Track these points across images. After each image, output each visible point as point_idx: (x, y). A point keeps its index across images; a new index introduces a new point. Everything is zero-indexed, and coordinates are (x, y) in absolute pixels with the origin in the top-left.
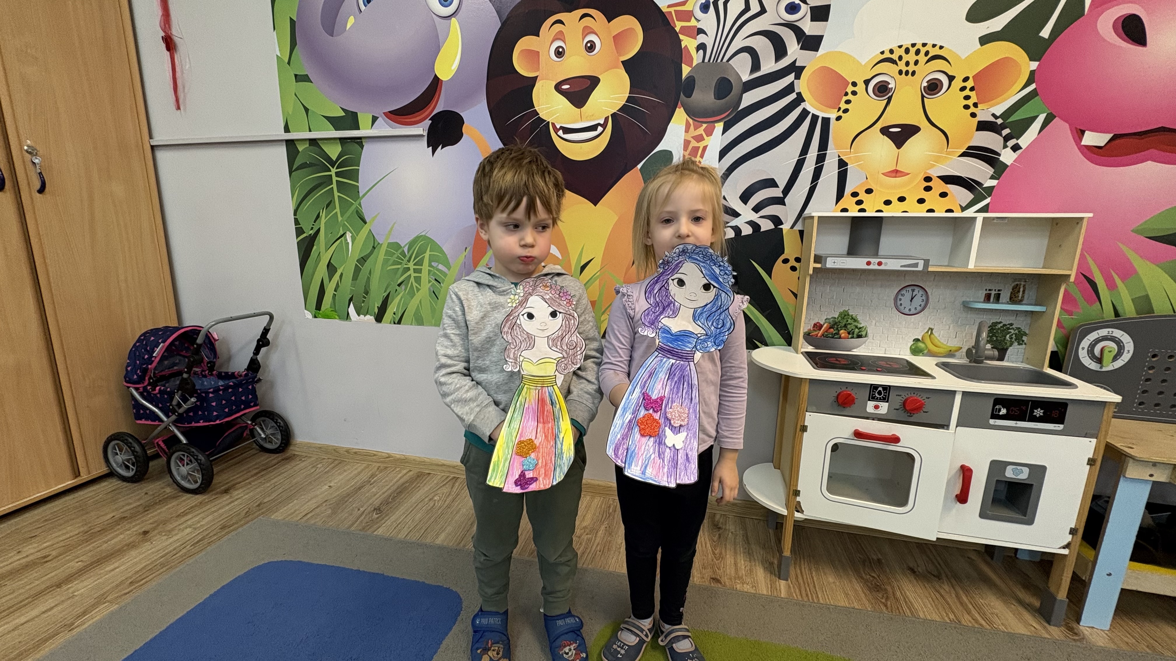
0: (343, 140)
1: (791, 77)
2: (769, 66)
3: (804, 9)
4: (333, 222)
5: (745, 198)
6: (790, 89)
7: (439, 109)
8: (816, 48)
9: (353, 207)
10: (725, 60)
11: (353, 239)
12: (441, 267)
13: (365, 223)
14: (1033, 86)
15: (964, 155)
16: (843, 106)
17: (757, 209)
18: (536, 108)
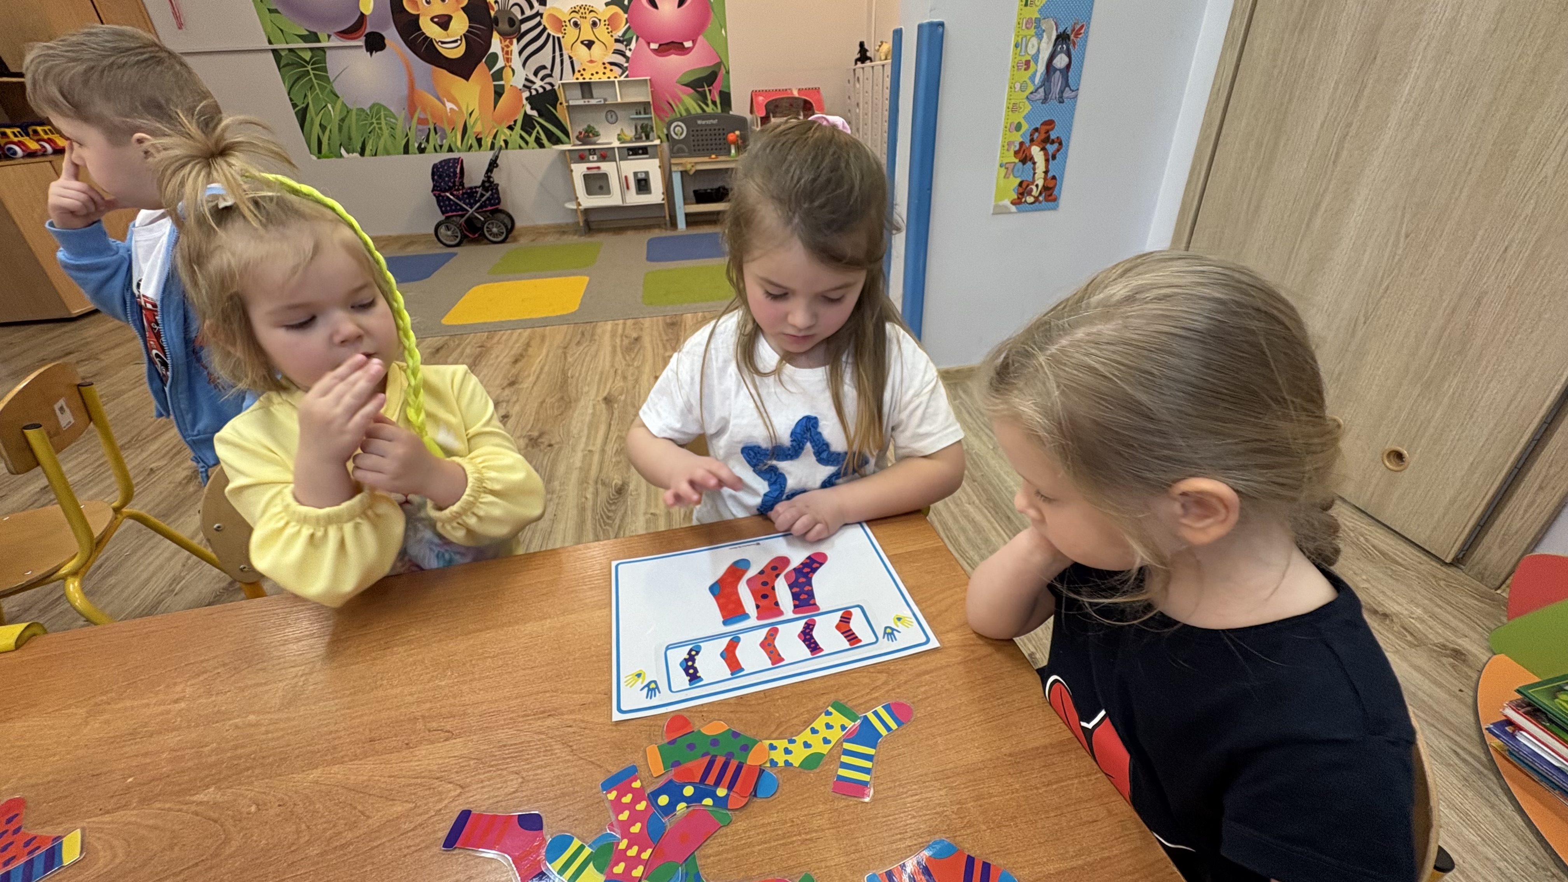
0: (311, 49)
1: (538, 19)
2: (528, 13)
4: (316, 99)
5: (536, 74)
6: (539, 24)
7: (368, 30)
8: (545, 5)
9: (328, 89)
11: (333, 108)
12: (392, 120)
13: (338, 97)
15: (614, 53)
16: (563, 32)
17: (542, 79)
18: (424, 31)
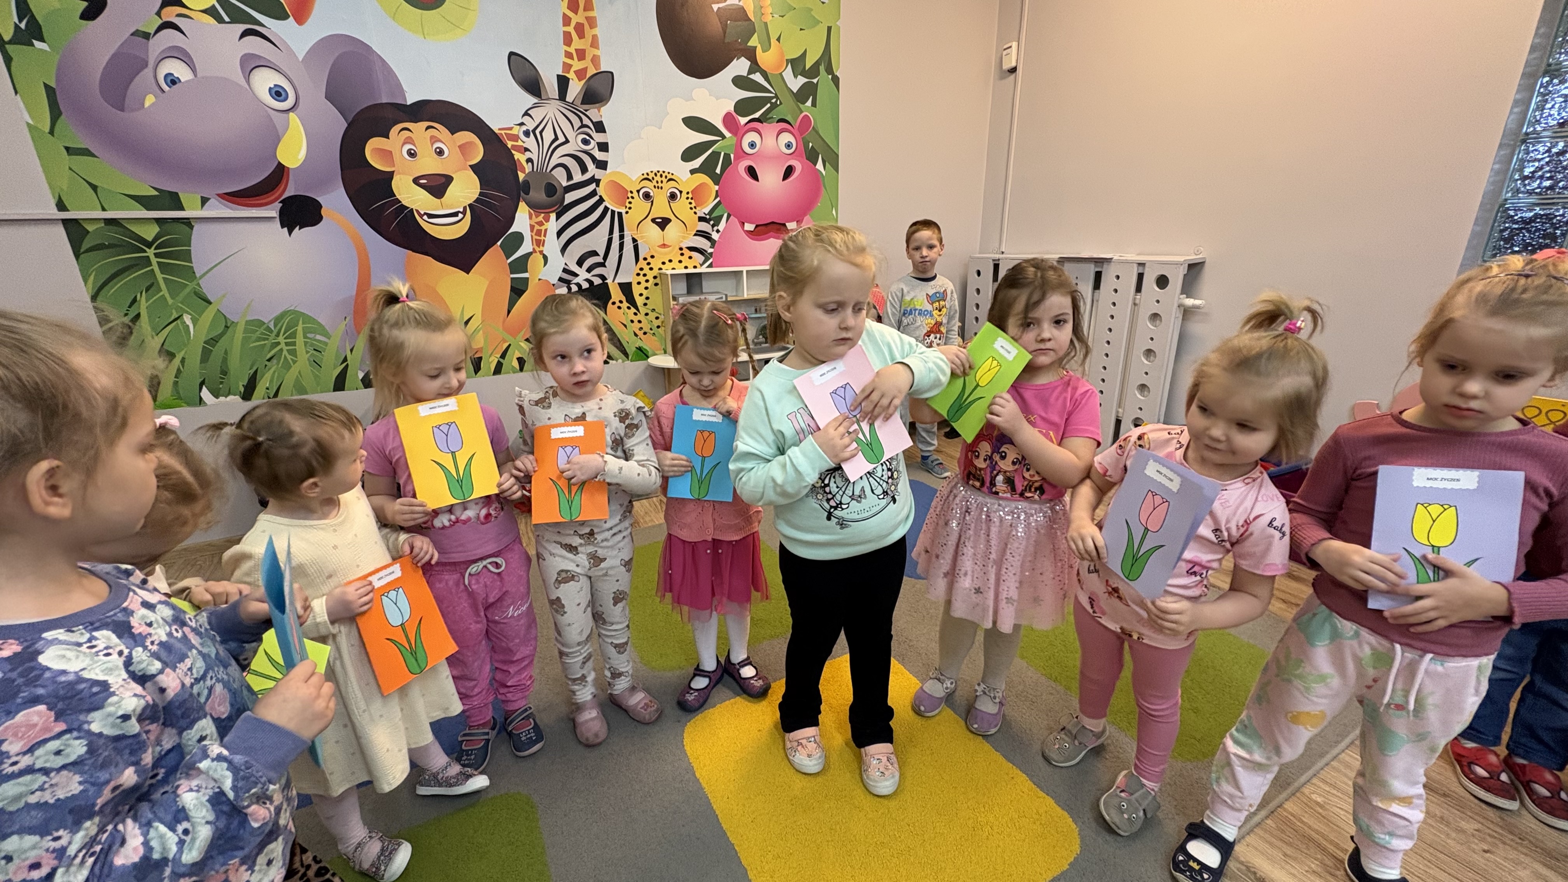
0: (158, 221)
3: (593, 143)
4: (159, 306)
7: (289, 192)
8: (605, 169)
9: (188, 290)
10: (548, 171)
11: (195, 321)
12: (318, 337)
14: (718, 199)
16: (628, 205)
18: (398, 197)
